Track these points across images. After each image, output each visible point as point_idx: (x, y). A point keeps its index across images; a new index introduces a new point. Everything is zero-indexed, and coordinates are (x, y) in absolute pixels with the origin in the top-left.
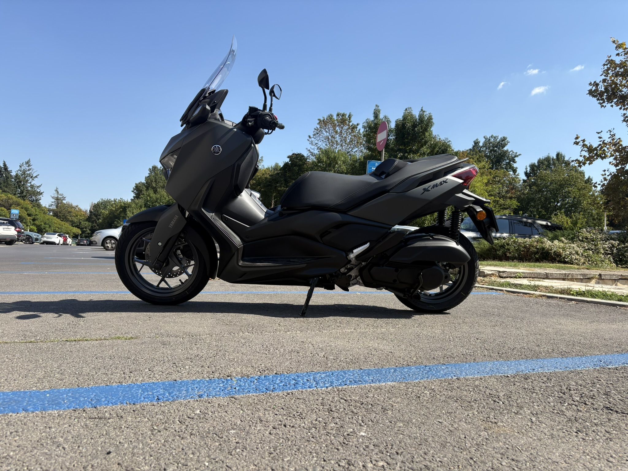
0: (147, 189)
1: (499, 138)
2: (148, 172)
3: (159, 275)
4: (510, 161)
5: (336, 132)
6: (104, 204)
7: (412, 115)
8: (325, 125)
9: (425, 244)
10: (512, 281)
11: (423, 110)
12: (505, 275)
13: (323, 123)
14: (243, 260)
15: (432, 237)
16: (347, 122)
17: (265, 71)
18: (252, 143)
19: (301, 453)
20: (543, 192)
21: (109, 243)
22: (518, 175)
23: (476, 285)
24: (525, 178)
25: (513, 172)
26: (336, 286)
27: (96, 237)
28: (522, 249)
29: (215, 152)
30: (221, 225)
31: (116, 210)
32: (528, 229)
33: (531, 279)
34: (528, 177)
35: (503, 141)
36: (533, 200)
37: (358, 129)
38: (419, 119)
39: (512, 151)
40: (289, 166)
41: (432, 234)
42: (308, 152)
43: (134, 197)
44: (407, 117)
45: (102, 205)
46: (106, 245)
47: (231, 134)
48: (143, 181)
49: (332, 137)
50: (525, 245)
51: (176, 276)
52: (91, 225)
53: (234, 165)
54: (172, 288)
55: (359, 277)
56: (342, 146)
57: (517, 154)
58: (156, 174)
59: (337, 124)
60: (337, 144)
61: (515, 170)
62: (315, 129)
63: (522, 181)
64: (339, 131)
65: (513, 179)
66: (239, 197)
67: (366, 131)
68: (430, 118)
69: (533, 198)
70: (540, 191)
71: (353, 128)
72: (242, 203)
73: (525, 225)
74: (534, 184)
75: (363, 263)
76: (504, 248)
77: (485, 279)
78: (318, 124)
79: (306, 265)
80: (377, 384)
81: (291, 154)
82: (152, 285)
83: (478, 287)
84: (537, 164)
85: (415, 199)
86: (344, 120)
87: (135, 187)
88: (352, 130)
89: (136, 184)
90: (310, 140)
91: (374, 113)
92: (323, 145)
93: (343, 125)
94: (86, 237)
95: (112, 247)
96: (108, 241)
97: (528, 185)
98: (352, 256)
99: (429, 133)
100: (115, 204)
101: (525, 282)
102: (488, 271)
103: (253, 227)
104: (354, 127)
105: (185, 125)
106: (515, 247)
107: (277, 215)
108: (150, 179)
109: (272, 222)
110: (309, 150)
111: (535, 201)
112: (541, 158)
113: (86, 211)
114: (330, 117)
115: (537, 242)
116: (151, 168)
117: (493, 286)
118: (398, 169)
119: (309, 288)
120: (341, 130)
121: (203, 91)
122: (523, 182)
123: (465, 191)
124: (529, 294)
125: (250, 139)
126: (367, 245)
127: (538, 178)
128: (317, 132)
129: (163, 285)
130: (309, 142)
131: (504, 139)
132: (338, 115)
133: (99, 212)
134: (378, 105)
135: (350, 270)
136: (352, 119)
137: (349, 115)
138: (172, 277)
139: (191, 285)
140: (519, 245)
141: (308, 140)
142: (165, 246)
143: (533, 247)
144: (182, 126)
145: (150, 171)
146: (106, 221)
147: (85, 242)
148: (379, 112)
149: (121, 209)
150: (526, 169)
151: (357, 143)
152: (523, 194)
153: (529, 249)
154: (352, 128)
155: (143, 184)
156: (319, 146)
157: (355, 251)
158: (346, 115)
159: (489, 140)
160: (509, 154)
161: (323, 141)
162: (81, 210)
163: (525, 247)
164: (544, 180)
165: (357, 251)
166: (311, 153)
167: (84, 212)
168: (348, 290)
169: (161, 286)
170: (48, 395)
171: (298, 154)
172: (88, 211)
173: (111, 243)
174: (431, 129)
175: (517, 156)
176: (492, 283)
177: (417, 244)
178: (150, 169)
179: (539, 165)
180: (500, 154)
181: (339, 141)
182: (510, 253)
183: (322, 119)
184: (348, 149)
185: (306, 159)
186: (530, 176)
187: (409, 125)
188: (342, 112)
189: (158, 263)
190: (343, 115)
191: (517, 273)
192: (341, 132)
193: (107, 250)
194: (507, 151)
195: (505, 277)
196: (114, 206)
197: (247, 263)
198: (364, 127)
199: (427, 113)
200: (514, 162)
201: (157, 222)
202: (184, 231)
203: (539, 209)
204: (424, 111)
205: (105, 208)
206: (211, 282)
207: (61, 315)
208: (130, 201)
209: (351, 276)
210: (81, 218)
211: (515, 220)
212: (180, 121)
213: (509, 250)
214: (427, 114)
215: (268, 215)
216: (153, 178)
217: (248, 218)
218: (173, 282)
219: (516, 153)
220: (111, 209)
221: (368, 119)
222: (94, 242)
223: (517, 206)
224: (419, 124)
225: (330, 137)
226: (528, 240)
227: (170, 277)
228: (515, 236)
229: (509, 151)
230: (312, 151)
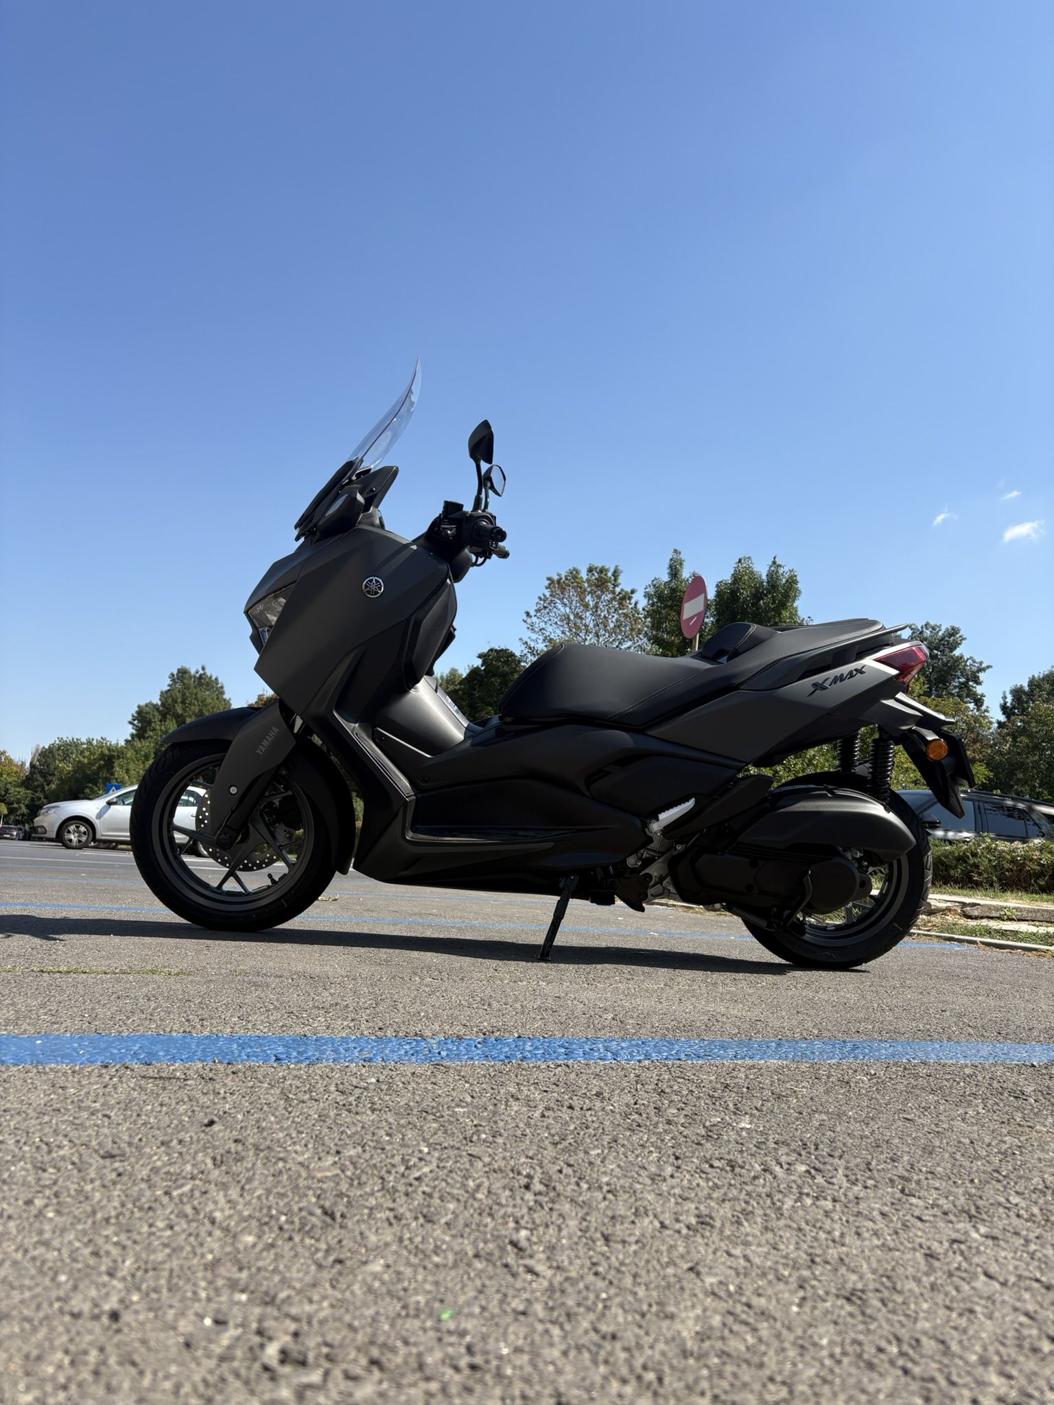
0: (164, 718)
1: (943, 629)
2: (169, 681)
3: (223, 864)
4: (968, 680)
5: (586, 606)
6: (63, 750)
7: (752, 572)
8: (563, 590)
9: (817, 807)
10: (994, 924)
11: (778, 563)
12: (976, 913)
13: (558, 586)
14: (414, 831)
15: (831, 791)
16: (610, 586)
17: (486, 425)
18: (447, 576)
19: (623, 1146)
20: (1044, 749)
21: (74, 831)
22: (987, 711)
23: (912, 931)
24: (1003, 718)
25: (976, 704)
26: (617, 898)
27: (47, 818)
28: (1007, 866)
29: (369, 592)
30: (372, 749)
31: (91, 764)
32: (1017, 825)
33: (1037, 923)
34: (1008, 717)
35: (951, 635)
36: (1022, 766)
37: (633, 601)
38: (768, 582)
39: (971, 658)
40: (481, 676)
41: (830, 787)
42: (523, 647)
43: (132, 735)
44: (742, 576)
45: (60, 752)
46: (67, 836)
47: (405, 555)
48: (156, 701)
49: (577, 616)
50: (1012, 857)
51: (260, 867)
52: (30, 795)
53: (408, 620)
54: (249, 894)
55: (668, 879)
56: (597, 635)
57: (984, 666)
58: (186, 687)
59: (589, 590)
60: (587, 632)
61: (980, 699)
62: (540, 598)
63: (996, 725)
64: (591, 604)
65: (976, 720)
66: (412, 691)
67: (653, 605)
68: (792, 581)
69: (1022, 763)
70: (1036, 747)
71: (623, 598)
72: (417, 706)
73: (1009, 816)
74: (1023, 731)
75: (679, 847)
76: (966, 862)
77: (933, 919)
78: (547, 588)
79: (552, 844)
80: (748, 1062)
81: (485, 651)
82: (206, 886)
83: (919, 934)
84: (1026, 688)
85: (795, 706)
86: (602, 580)
87: (137, 712)
88: (620, 604)
89: (139, 707)
90: (529, 621)
91: (671, 567)
92: (557, 633)
93: (602, 591)
94: (17, 822)
95: (80, 841)
96: (72, 828)
97: (1008, 734)
98: (656, 827)
99: (791, 613)
100: (88, 749)
101: (1024, 927)
102: (939, 901)
103: (440, 758)
104: (625, 597)
105: (302, 540)
106: (990, 861)
107: (493, 732)
108: (171, 696)
109: (482, 748)
110: (526, 643)
111: (1027, 769)
112: (1036, 676)
113: (23, 764)
114: (574, 574)
115: (1041, 850)
116: (175, 672)
117: (953, 933)
118: (756, 642)
119: (554, 899)
120: (597, 603)
121: (349, 466)
122: (998, 728)
123: (900, 696)
124: (1036, 950)
125: (444, 567)
126: (690, 804)
127: (1032, 718)
128: (545, 606)
129: (231, 886)
130: (525, 625)
131: (954, 632)
132: (590, 570)
133: (52, 767)
134: (679, 549)
135: (647, 862)
136: (620, 580)
137: (615, 572)
138: (251, 869)
139: (292, 888)
140: (1000, 857)
141: (525, 621)
142: (243, 797)
143: (1031, 861)
144: (297, 539)
145: (173, 680)
146: (66, 787)
147: (15, 833)
148: (681, 564)
149: (102, 762)
150: (1004, 698)
151: (632, 630)
152: (1000, 753)
153: (1024, 865)
154: (621, 599)
155: (155, 707)
156: (548, 634)
157: (662, 816)
158: (607, 570)
159: (921, 633)
160: (965, 665)
161: (556, 623)
162: (10, 761)
163: (1013, 861)
164: (1045, 724)
165: (667, 817)
166: (530, 648)
167: (17, 766)
168: (642, 910)
169: (226, 887)
170: (39, 1042)
171: (502, 650)
172: (28, 765)
173: (79, 832)
174: (795, 605)
175: (984, 670)
176: (950, 929)
177: (798, 805)
178: (173, 675)
179: (1032, 690)
180: (945, 664)
181: (591, 626)
182: (980, 874)
183: (556, 578)
184: (612, 643)
185: (519, 662)
186: (1014, 714)
187: (745, 593)
188: (599, 564)
189: (225, 834)
190: (602, 571)
191: (1002, 908)
192: (596, 607)
193: (68, 847)
194: (961, 657)
195: (976, 918)
196: (87, 754)
197: (423, 836)
198: (647, 595)
199: (786, 569)
200: (978, 682)
201: (230, 742)
202: (287, 762)
203: (1035, 786)
204: (780, 566)
205: (66, 757)
206: (338, 880)
207: (9, 936)
208: (122, 743)
209: (649, 876)
210: (10, 780)
211: (986, 802)
212: (296, 528)
213: (976, 866)
214: (785, 571)
215: (470, 734)
216: (179, 695)
217: (430, 739)
218: (255, 881)
219: (981, 663)
220: (79, 761)
221: (656, 579)
222: (40, 830)
223: (988, 778)
224: (769, 592)
225: (572, 617)
226: (1020, 845)
227: (247, 869)
228: (991, 838)
229: (965, 658)
230: (532, 644)
